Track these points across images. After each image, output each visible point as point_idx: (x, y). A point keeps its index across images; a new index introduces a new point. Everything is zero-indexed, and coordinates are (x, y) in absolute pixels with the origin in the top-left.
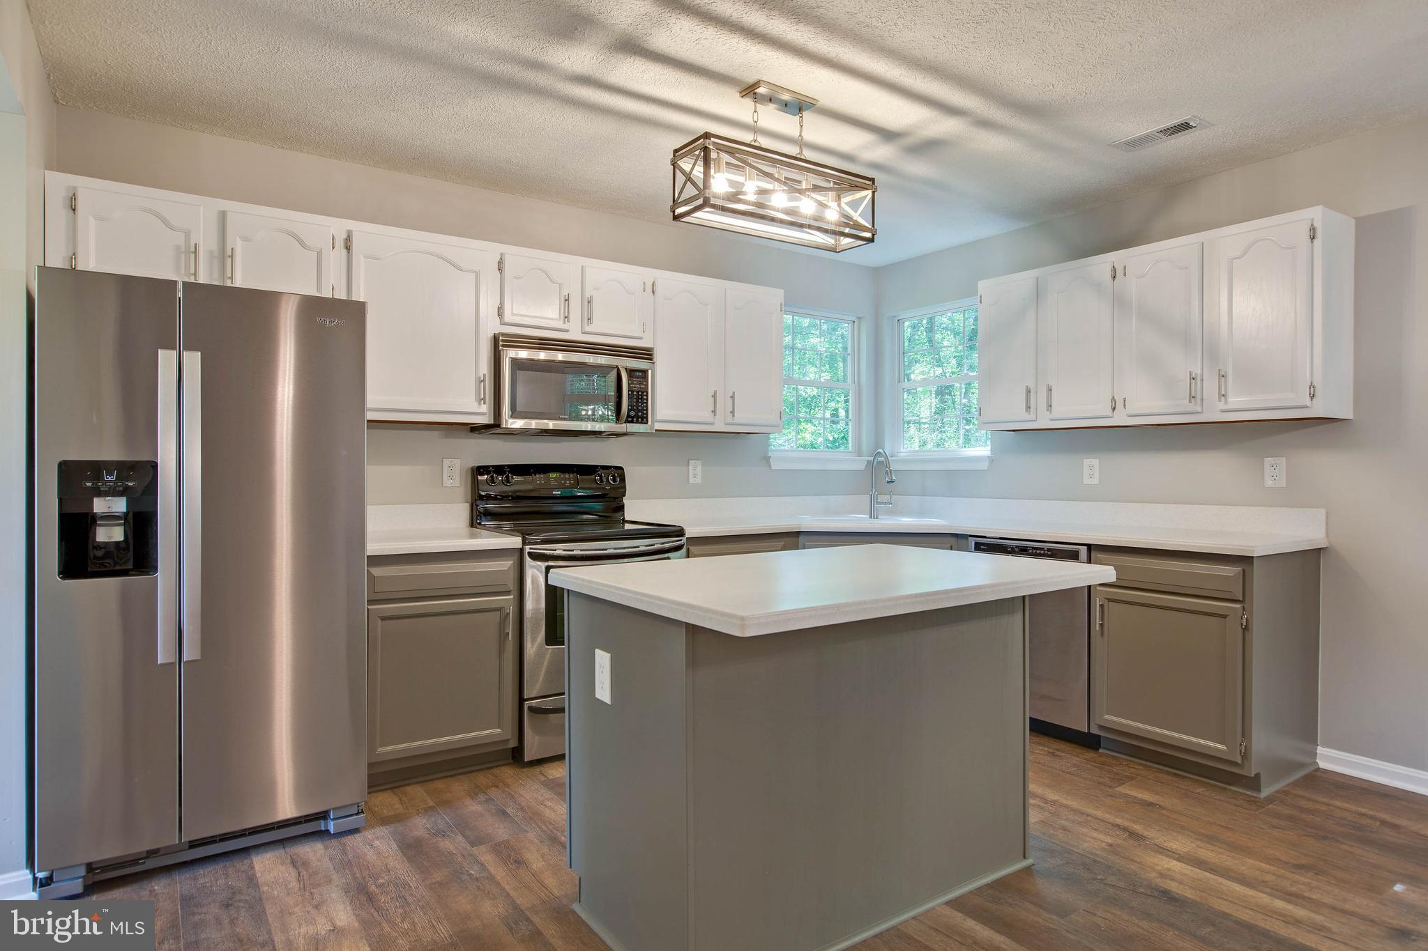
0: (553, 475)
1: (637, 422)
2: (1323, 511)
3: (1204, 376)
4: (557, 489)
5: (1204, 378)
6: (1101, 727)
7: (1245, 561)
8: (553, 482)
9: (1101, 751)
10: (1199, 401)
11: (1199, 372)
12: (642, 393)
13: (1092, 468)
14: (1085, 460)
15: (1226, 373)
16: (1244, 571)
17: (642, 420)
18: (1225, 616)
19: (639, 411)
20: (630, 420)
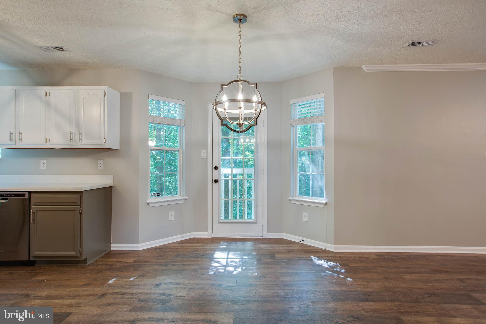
2: (112, 175)
3: (76, 133)
5: (76, 134)
6: (34, 257)
7: (80, 192)
9: (35, 265)
10: (74, 141)
11: (74, 132)
13: (43, 163)
14: (41, 160)
15: (82, 133)
16: (81, 196)
18: (75, 211)
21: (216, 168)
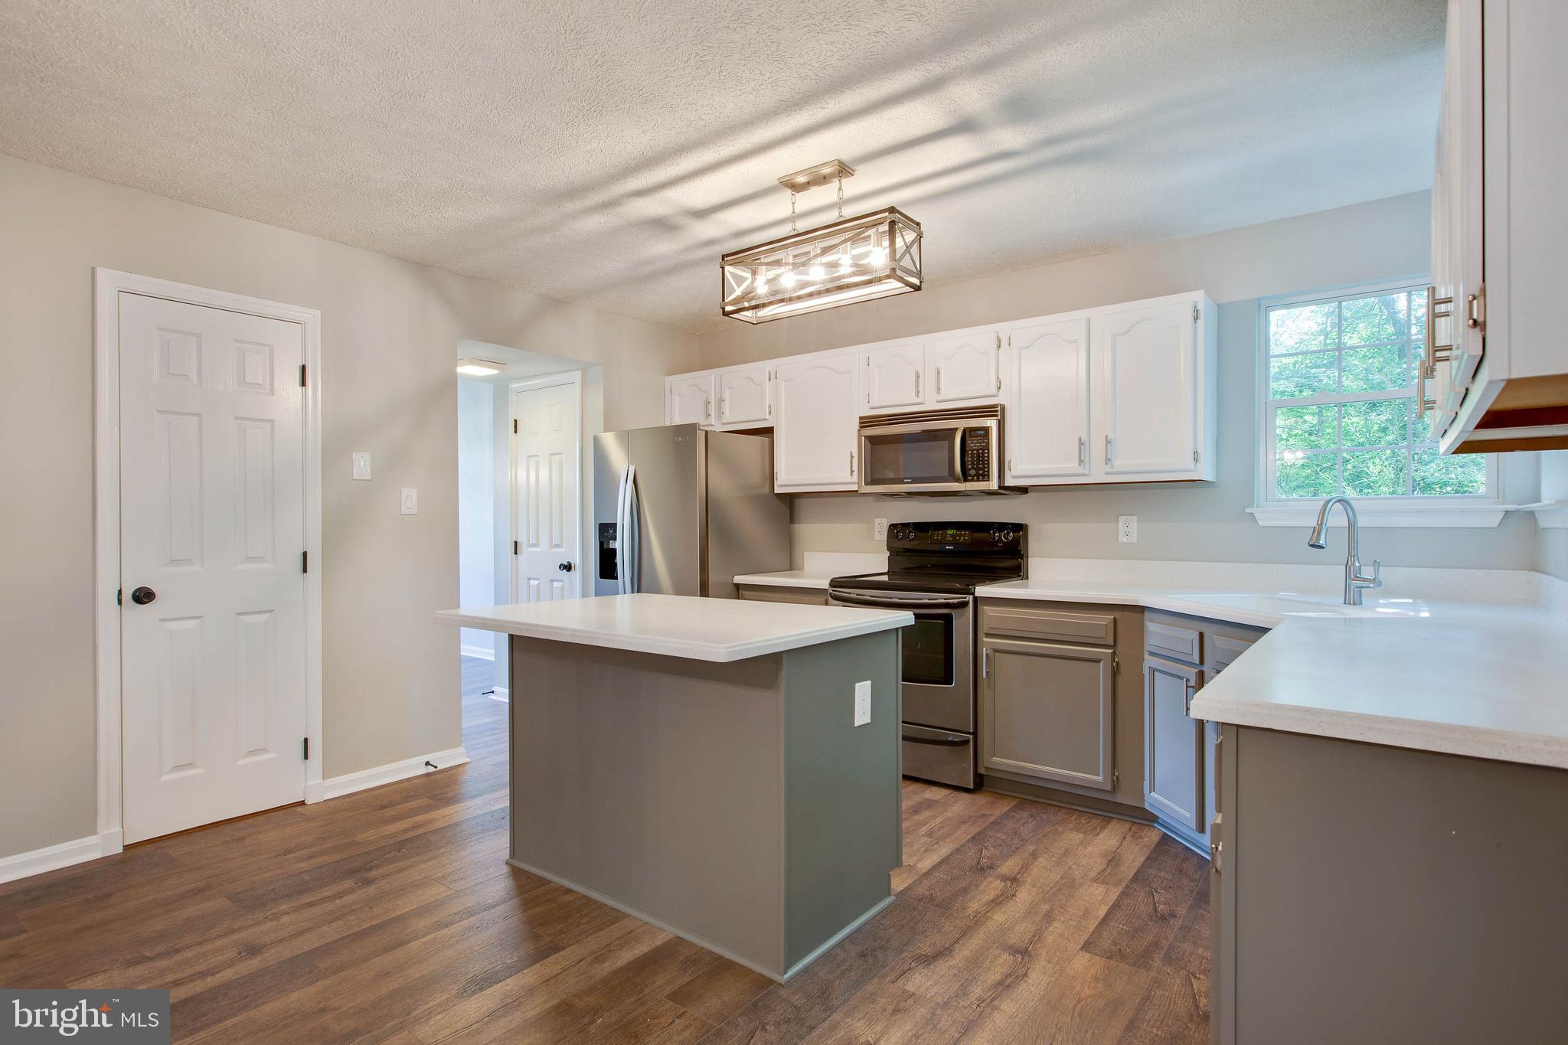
0: (950, 532)
1: (978, 480)
4: (950, 545)
8: (949, 538)
12: (983, 450)
17: (984, 478)
19: (980, 469)
20: (966, 477)
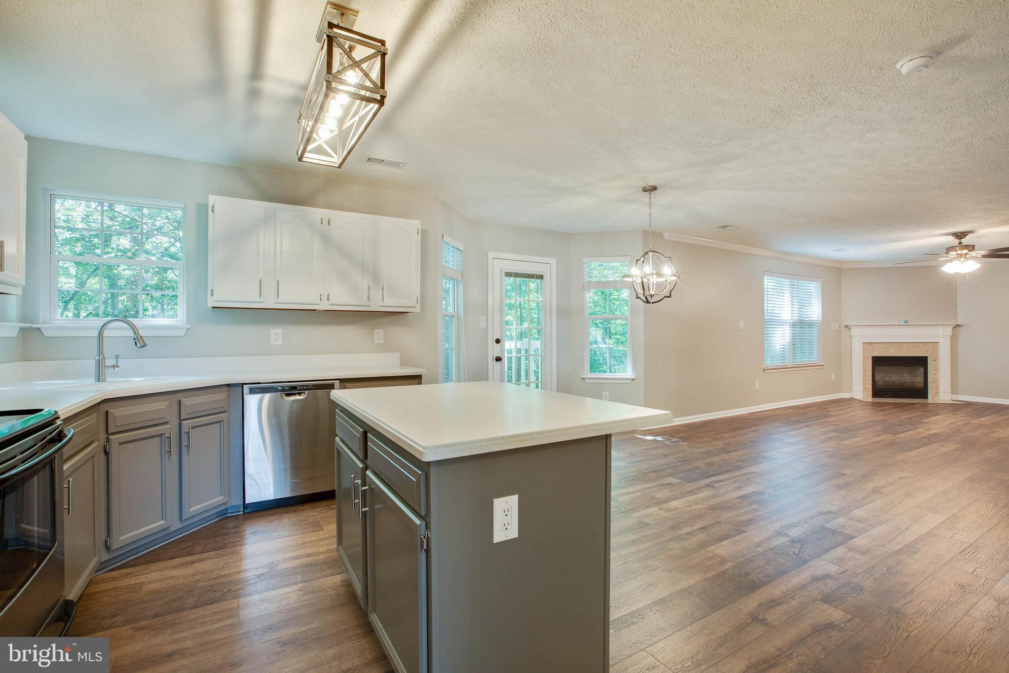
2: (399, 353)
10: (370, 300)
11: (371, 285)
13: (277, 334)
15: (383, 287)
21: (498, 341)
